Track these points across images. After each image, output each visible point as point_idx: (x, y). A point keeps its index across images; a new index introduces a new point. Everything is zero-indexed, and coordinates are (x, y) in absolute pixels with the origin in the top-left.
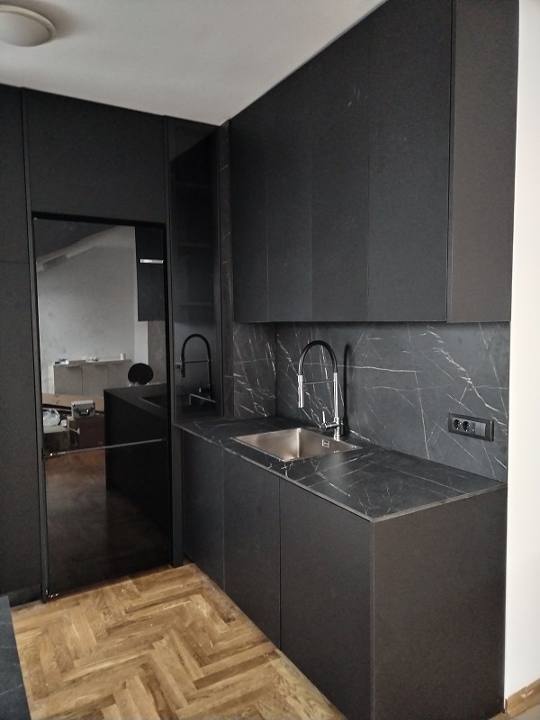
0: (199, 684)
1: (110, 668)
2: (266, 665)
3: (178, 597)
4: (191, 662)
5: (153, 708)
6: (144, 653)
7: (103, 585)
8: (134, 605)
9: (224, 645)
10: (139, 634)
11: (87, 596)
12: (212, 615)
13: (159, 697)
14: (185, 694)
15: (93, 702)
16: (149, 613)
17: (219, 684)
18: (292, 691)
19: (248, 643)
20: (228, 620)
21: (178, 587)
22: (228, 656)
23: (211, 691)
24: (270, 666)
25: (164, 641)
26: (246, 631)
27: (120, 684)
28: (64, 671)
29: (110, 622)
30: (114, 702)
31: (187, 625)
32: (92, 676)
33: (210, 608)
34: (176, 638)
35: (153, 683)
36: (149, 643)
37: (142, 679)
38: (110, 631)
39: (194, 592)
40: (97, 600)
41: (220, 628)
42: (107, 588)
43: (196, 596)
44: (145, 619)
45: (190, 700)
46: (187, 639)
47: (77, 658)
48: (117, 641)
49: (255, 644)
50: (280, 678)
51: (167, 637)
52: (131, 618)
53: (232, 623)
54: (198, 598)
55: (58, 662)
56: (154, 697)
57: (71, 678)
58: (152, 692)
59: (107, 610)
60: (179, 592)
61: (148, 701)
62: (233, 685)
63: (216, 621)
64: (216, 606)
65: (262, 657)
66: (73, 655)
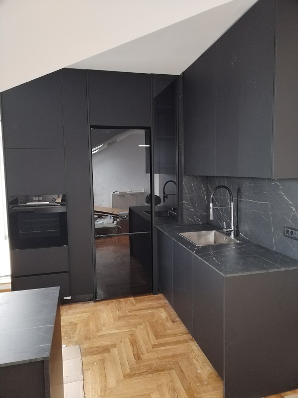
0: (154, 346)
1: (117, 333)
2: (187, 344)
3: (153, 308)
4: (152, 336)
5: (132, 352)
6: (133, 329)
7: (120, 298)
8: (132, 308)
9: (169, 332)
10: (132, 321)
11: (113, 302)
12: (167, 318)
13: (135, 348)
14: (147, 349)
15: (107, 345)
16: (138, 313)
17: (163, 348)
18: (196, 357)
19: (180, 333)
20: (174, 322)
21: (154, 303)
22: (170, 337)
23: (159, 350)
24: (189, 345)
25: (142, 326)
26: (181, 328)
27: (120, 340)
28: (98, 331)
29: (121, 314)
30: (116, 347)
31: (154, 321)
32: (109, 335)
33: (166, 315)
34: (148, 325)
35: (134, 342)
36: (136, 326)
37: (129, 340)
38: (120, 318)
39: (161, 307)
40: (116, 304)
41: (169, 324)
42: (122, 300)
43: (161, 309)
44: (136, 315)
45: (148, 352)
46: (152, 327)
47: (104, 327)
48: (122, 323)
49: (184, 334)
50: (192, 351)
51: (144, 324)
52: (129, 314)
53: (175, 323)
54: (162, 310)
55: (96, 327)
56: (133, 348)
57: (100, 334)
58: (133, 346)
59: (120, 309)
60: (154, 306)
61: (130, 349)
62: (169, 350)
63: (168, 321)
64: (170, 315)
65: (186, 340)
66: (103, 325)
